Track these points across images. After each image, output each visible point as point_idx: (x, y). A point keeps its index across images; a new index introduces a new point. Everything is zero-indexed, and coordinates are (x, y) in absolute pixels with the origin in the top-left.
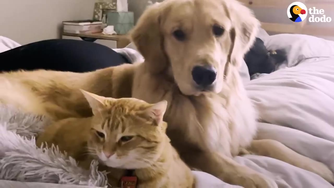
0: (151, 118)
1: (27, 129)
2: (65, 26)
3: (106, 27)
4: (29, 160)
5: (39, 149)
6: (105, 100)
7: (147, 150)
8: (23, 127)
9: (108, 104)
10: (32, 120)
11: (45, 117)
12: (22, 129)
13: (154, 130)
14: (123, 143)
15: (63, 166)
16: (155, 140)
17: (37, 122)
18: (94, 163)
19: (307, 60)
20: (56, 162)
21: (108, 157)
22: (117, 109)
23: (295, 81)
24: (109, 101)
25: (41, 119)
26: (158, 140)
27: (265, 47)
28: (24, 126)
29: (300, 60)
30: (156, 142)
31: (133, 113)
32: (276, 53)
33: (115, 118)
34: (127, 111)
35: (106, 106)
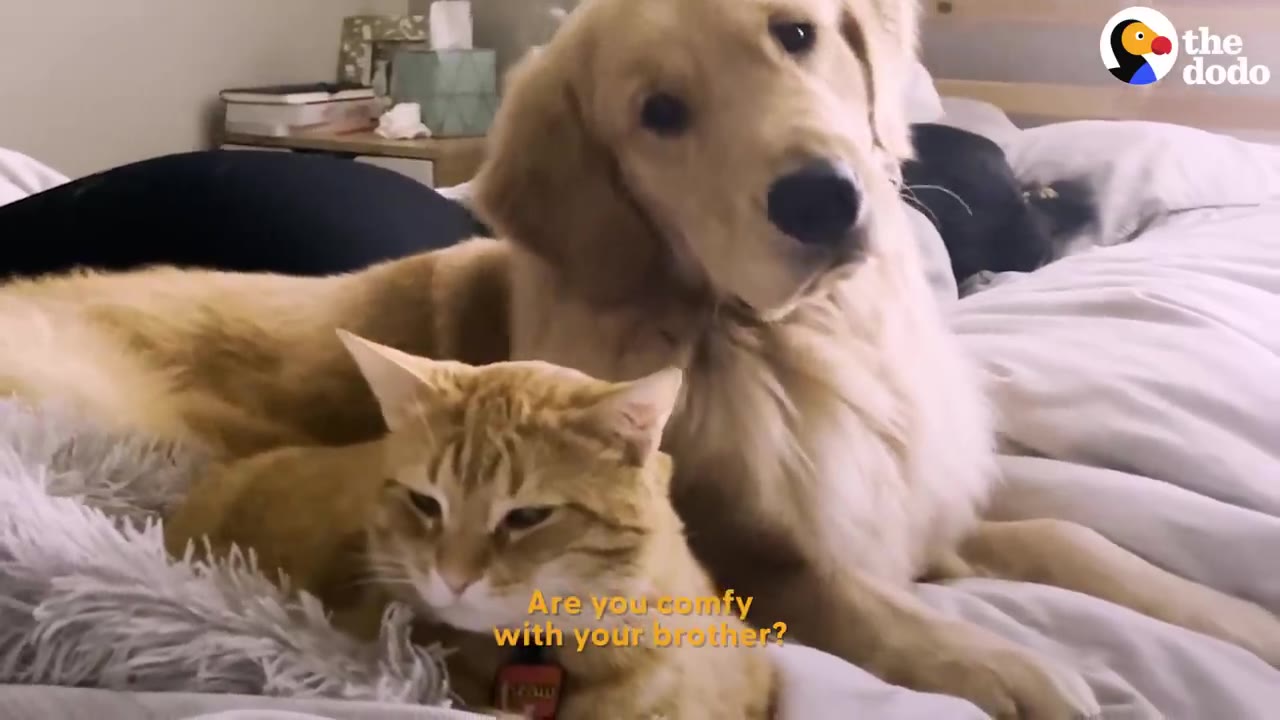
0: (617, 435)
1: (118, 494)
2: (229, 107)
3: (390, 108)
4: (144, 607)
5: (179, 566)
6: (435, 372)
7: (604, 561)
8: (106, 486)
9: (449, 386)
10: (135, 460)
11: (184, 448)
12: (102, 491)
13: (632, 483)
14: (515, 536)
15: (278, 629)
16: (637, 523)
17: (158, 465)
18: (396, 613)
19: (1174, 218)
20: (250, 612)
21: (459, 591)
22: (488, 404)
23: (1138, 293)
24: (451, 373)
25: (169, 454)
26: (644, 522)
27: (1011, 172)
28: (109, 483)
29: (1147, 218)
30: (638, 531)
31: (550, 417)
32: (1052, 193)
33: (480, 441)
34: (526, 410)
35: (443, 392)
